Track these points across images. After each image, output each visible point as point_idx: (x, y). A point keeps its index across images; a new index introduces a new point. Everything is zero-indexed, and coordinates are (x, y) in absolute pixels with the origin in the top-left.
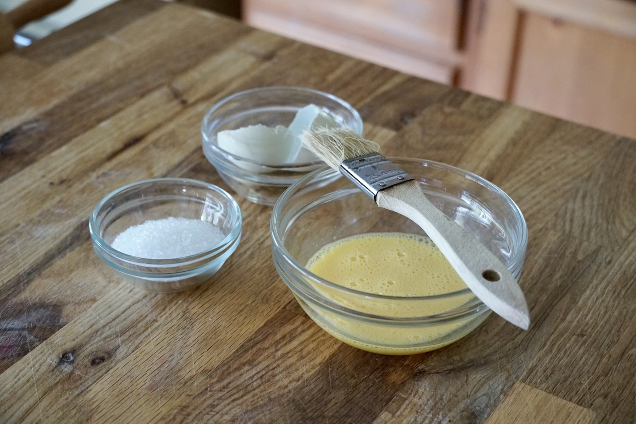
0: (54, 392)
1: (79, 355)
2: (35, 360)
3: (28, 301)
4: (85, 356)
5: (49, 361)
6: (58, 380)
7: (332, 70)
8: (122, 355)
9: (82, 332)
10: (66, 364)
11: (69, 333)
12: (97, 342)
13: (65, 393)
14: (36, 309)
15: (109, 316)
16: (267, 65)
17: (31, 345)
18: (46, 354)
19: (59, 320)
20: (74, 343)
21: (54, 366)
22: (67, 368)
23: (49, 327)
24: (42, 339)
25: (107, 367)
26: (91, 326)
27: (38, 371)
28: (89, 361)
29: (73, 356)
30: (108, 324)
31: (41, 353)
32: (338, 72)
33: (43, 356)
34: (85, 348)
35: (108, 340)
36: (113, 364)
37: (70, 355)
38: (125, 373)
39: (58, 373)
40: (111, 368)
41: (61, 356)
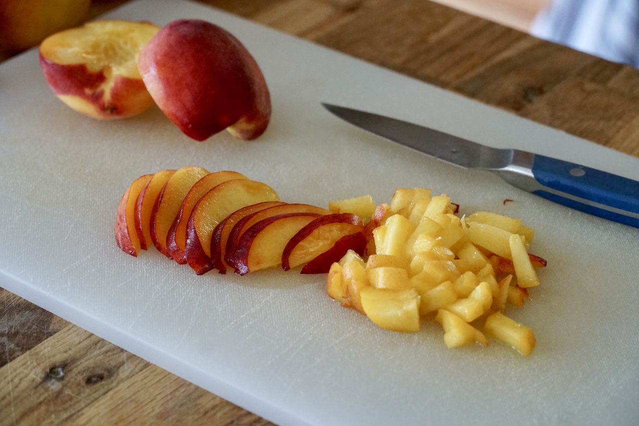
0: (36, 413)
1: (71, 370)
2: (14, 374)
3: (10, 300)
4: (79, 373)
5: (32, 375)
6: (42, 399)
7: (436, 28)
8: (127, 373)
9: (77, 342)
10: (53, 380)
11: (60, 343)
12: (96, 356)
13: (50, 416)
14: (20, 311)
17: (10, 355)
18: (28, 366)
19: (48, 327)
20: (66, 355)
21: (38, 382)
22: (54, 386)
23: (35, 335)
24: (25, 348)
25: (106, 387)
27: (17, 386)
28: (83, 378)
29: (63, 371)
31: (23, 365)
32: (445, 32)
33: (25, 369)
34: (79, 363)
35: (110, 354)
36: (114, 384)
37: (60, 369)
38: (128, 396)
39: (42, 391)
40: (111, 389)
41: (48, 370)
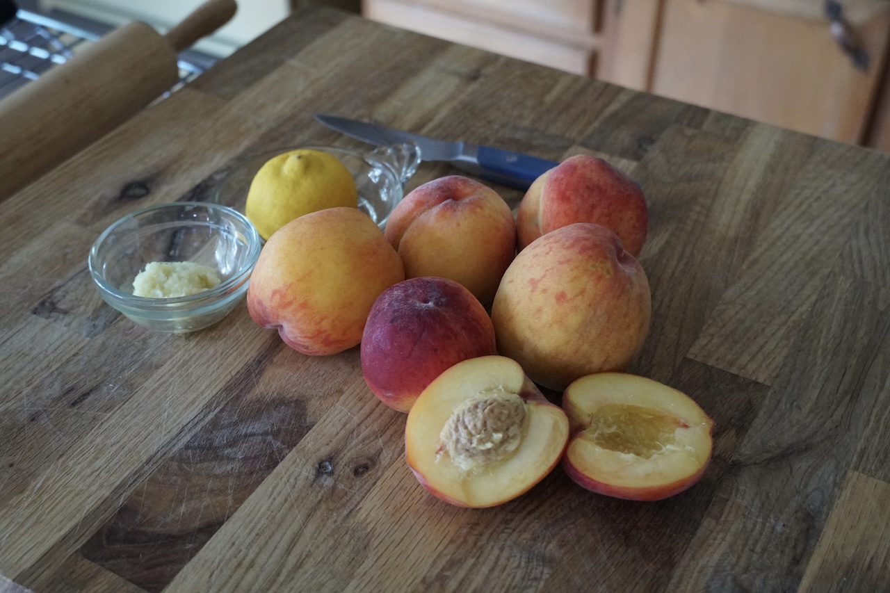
0: (318, 513)
1: (337, 463)
2: (288, 474)
3: (265, 397)
4: (345, 465)
5: (304, 473)
6: (320, 497)
7: (548, 89)
8: (388, 460)
9: (335, 433)
10: (325, 476)
11: (320, 436)
12: (357, 445)
13: (332, 514)
14: (276, 407)
15: (362, 411)
16: (474, 87)
17: (280, 454)
18: (298, 464)
19: (305, 420)
20: (329, 448)
21: (312, 480)
22: (328, 482)
23: (296, 430)
24: (291, 445)
25: (373, 477)
26: (345, 425)
27: (294, 487)
28: (351, 471)
29: (331, 465)
30: (363, 421)
31: (294, 463)
32: (556, 92)
33: (296, 467)
34: (342, 455)
35: (367, 441)
36: (380, 473)
37: (327, 463)
38: (396, 484)
39: (317, 489)
40: (379, 478)
41: (317, 466)
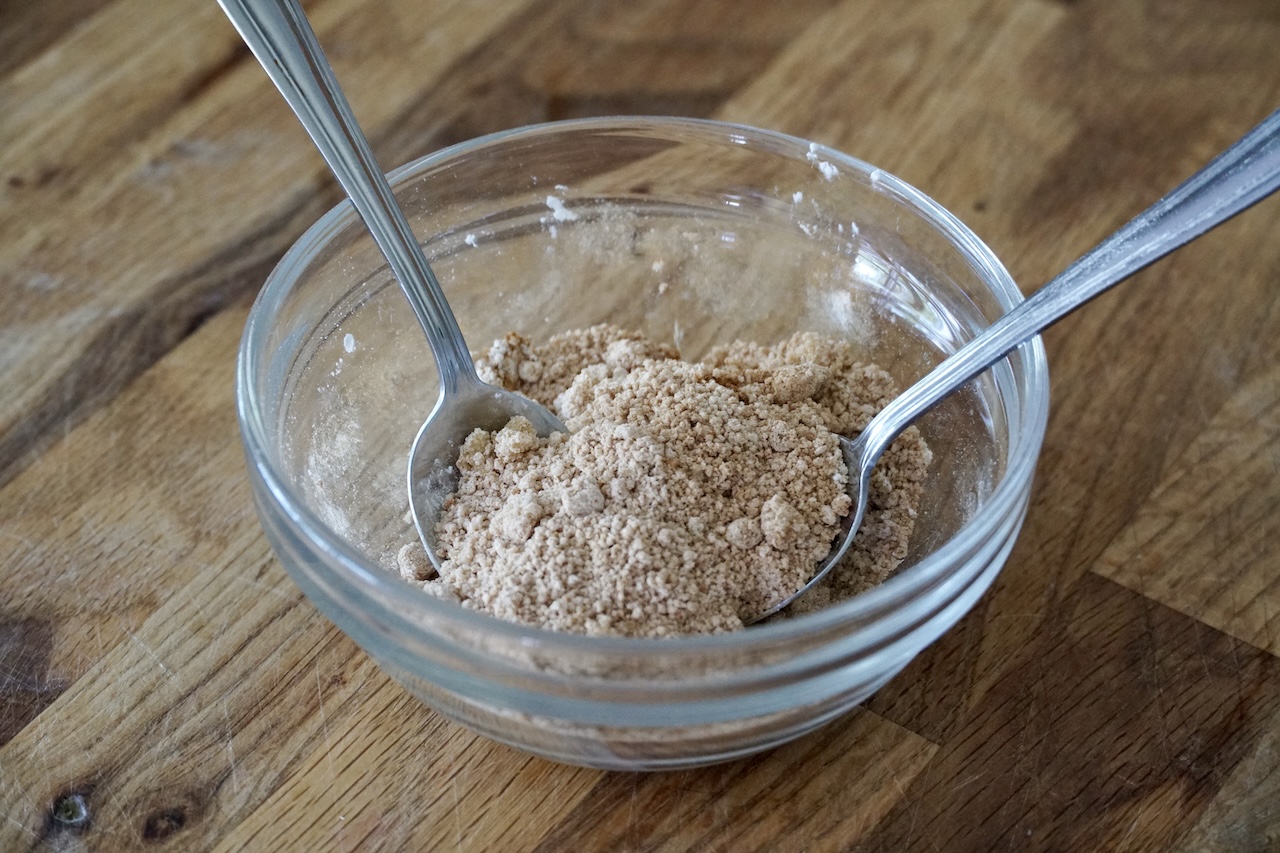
1: (105, 802)
4: (125, 808)
5: (13, 822)
8: (239, 802)
9: (113, 717)
10: (65, 834)
11: (72, 723)
12: (162, 757)
15: (198, 662)
19: (42, 675)
20: (91, 757)
21: (30, 842)
22: (70, 850)
23: (12, 701)
26: (142, 699)
28: (136, 824)
29: (87, 805)
30: (194, 689)
34: (122, 779)
35: (195, 747)
36: (212, 836)
37: (79, 800)
41: (50, 804)
